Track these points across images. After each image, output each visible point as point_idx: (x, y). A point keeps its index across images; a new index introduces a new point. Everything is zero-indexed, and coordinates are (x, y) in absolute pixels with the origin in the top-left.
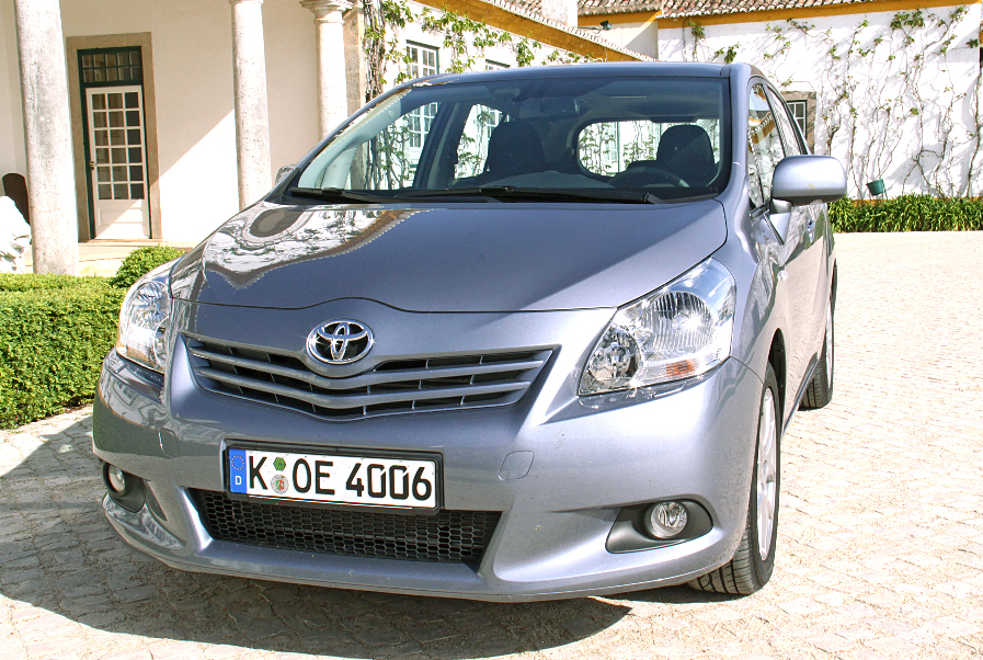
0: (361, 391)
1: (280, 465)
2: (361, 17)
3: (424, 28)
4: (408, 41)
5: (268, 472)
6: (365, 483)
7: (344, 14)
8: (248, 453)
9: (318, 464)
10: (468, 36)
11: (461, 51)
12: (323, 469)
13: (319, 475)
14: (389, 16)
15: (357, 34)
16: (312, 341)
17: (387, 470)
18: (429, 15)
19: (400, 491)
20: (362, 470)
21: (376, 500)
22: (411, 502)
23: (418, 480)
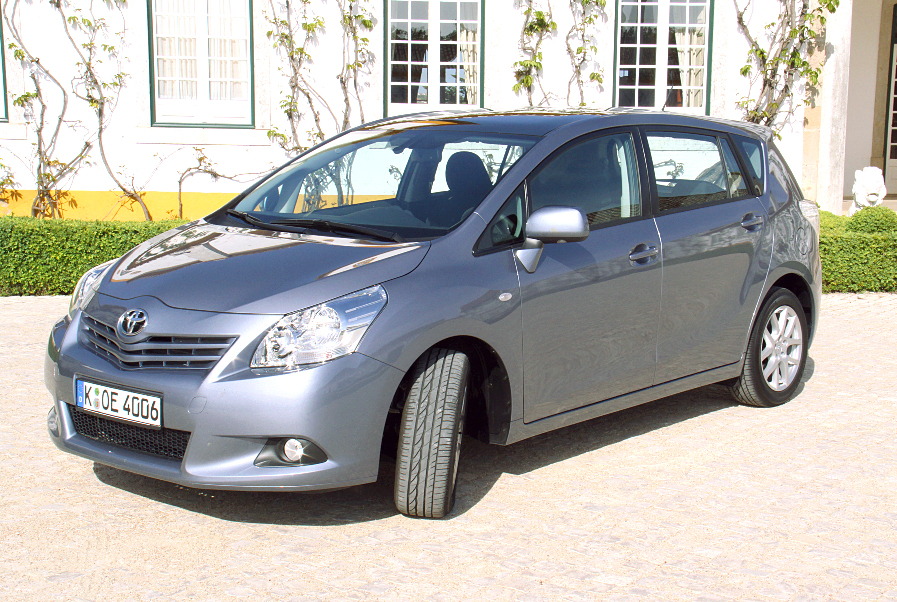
0: (138, 352)
1: (97, 392)
5: (92, 395)
6: (131, 408)
8: (85, 383)
9: (113, 393)
12: (114, 397)
13: (112, 400)
16: (121, 319)
17: (140, 401)
19: (145, 414)
20: (130, 400)
21: (134, 418)
22: (149, 421)
23: (153, 409)
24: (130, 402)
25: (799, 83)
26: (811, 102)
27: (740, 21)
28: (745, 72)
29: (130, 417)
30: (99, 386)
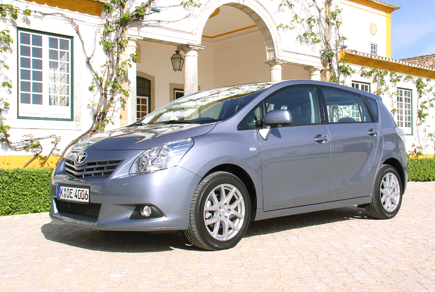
0: (82, 170)
1: (65, 190)
2: (328, 73)
3: (362, 75)
4: (353, 81)
5: (63, 192)
6: (77, 195)
7: (321, 72)
8: (61, 187)
9: (71, 190)
10: (387, 78)
11: (382, 84)
13: (71, 193)
14: (342, 71)
15: (326, 79)
17: (81, 192)
18: (364, 70)
19: (83, 197)
20: (77, 191)
21: (79, 200)
22: (85, 200)
23: (86, 194)
24: (77, 193)
25: (117, 96)
26: (123, 107)
27: (88, 63)
28: (91, 89)
29: (78, 200)
30: (65, 187)
